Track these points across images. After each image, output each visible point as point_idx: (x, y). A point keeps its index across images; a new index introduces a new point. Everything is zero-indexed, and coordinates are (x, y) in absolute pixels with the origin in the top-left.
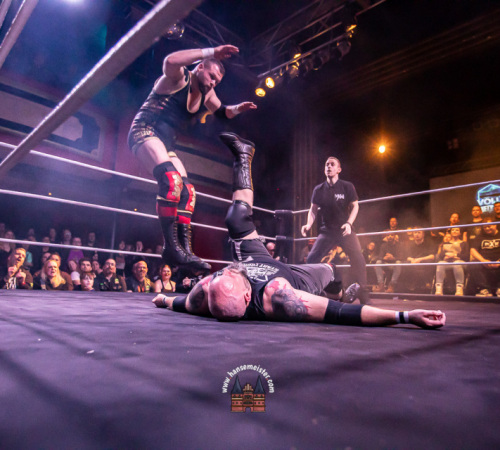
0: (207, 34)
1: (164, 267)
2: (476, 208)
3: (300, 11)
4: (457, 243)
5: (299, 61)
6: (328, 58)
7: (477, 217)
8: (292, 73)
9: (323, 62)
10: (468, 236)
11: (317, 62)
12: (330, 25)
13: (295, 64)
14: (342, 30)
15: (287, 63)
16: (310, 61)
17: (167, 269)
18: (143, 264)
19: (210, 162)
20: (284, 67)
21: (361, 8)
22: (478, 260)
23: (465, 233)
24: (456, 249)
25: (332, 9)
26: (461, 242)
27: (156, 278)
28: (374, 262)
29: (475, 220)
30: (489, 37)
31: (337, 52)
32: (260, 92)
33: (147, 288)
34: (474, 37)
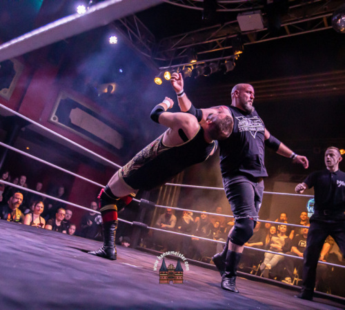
0: (128, 25)
1: (38, 202)
2: (304, 213)
3: (204, 29)
4: (283, 238)
5: (194, 66)
6: (217, 69)
7: (304, 221)
8: (186, 73)
9: (211, 72)
10: (295, 234)
11: (207, 71)
12: (223, 46)
13: (190, 67)
14: (231, 52)
15: (184, 65)
16: (203, 68)
17: (41, 205)
18: (21, 196)
20: (181, 67)
21: (249, 41)
22: (297, 255)
23: (293, 231)
24: (281, 242)
25: (228, 35)
26: (286, 237)
27: (28, 210)
28: (217, 239)
29: (302, 223)
30: (335, 89)
31: (224, 68)
32: (158, 81)
33: (18, 218)
34: (324, 85)
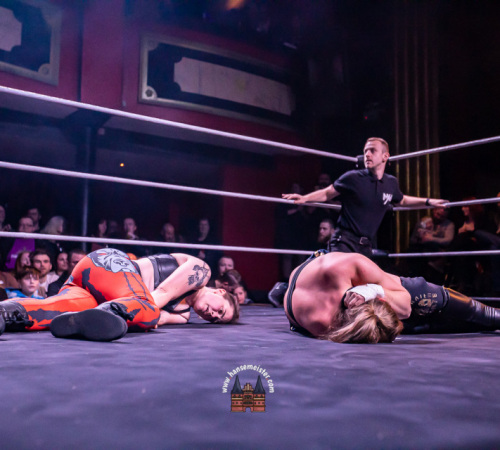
19: (243, 76)
